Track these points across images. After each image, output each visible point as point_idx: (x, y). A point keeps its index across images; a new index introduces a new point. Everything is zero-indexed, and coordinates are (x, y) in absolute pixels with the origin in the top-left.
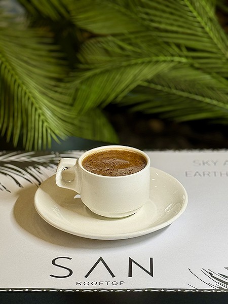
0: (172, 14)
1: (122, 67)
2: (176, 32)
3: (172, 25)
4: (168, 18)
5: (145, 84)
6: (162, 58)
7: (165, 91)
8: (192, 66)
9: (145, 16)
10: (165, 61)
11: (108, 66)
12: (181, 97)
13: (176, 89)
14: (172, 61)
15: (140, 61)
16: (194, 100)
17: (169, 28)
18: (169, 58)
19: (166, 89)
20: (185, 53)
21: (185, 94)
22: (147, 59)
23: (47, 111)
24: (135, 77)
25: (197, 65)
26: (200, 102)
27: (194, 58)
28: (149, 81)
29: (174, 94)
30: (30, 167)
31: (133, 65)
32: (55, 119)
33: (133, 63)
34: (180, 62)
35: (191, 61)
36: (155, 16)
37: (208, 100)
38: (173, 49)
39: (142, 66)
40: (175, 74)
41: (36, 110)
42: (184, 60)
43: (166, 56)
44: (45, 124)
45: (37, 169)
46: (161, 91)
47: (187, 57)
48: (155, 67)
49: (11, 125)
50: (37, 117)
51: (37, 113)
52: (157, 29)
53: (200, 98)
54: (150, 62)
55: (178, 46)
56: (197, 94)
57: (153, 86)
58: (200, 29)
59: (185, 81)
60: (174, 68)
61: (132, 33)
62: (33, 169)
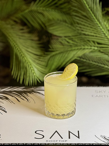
0: (91, 28)
1: (68, 51)
2: (93, 36)
3: (91, 32)
4: (89, 30)
5: (79, 59)
6: (86, 47)
7: (87, 62)
8: (99, 51)
9: (79, 28)
10: (87, 49)
11: (62, 50)
12: (95, 65)
13: (92, 61)
14: (91, 49)
15: (76, 48)
16: (100, 66)
17: (90, 34)
18: (89, 47)
19: (88, 61)
20: (97, 45)
21: (96, 64)
22: (80, 47)
23: (35, 69)
24: (74, 55)
25: (102, 51)
26: (103, 67)
27: (100, 47)
28: (80, 58)
29: (91, 64)
30: (23, 93)
31: (73, 50)
32: (39, 72)
33: (73, 49)
34: (94, 49)
35: (99, 49)
36: (84, 28)
37: (106, 67)
38: (92, 43)
39: (77, 50)
40: (92, 54)
41: (30, 68)
42: (96, 48)
43: (88, 46)
44: (34, 74)
45: (26, 94)
46: (85, 62)
47: (97, 47)
48: (83, 51)
49: (19, 74)
50: (31, 71)
51: (31, 69)
52: (85, 34)
53: (103, 66)
54: (81, 49)
55: (94, 42)
56: (101, 64)
57: (82, 60)
58: (103, 35)
59: (97, 58)
60: (92, 52)
61: (73, 36)
62: (24, 94)
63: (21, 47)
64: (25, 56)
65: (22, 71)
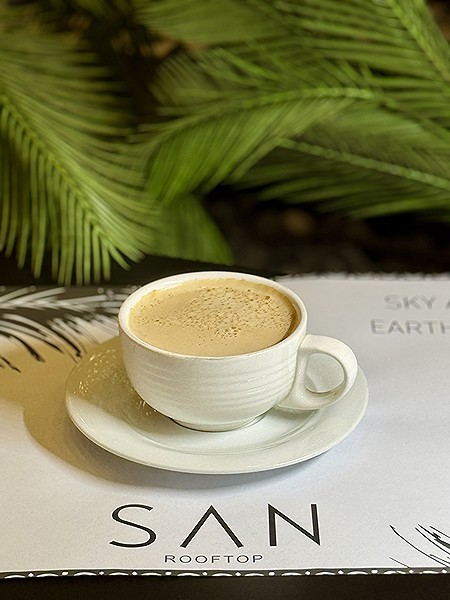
1: (241, 110)
2: (348, 39)
3: (337, 23)
4: (331, 10)
5: (289, 144)
6: (322, 91)
7: (328, 157)
8: (383, 107)
10: (327, 98)
11: (215, 110)
12: (361, 168)
13: (352, 153)
14: (343, 97)
15: (277, 97)
16: (386, 174)
18: (336, 91)
19: (332, 154)
20: (369, 79)
21: (369, 163)
22: (291, 94)
23: (99, 203)
24: (269, 128)
25: (392, 103)
27: (386, 90)
28: (298, 139)
29: (347, 164)
30: (58, 320)
31: (264, 106)
32: (115, 219)
33: (263, 103)
34: (358, 100)
35: (380, 96)
37: (414, 175)
38: (345, 73)
40: (348, 122)
41: (77, 201)
42: (366, 94)
43: (330, 86)
44: (97, 230)
45: (71, 324)
46: (320, 158)
47: (372, 88)
48: (308, 110)
49: (25, 232)
50: (79, 215)
51: (79, 208)
52: (310, 33)
53: (398, 170)
54: (297, 100)
55: (355, 66)
56: (392, 163)
57: (304, 147)
58: (398, 33)
59: (370, 136)
60: (347, 111)
61: (259, 41)
62: (63, 324)
63: (26, 103)
64: (49, 147)
65: (39, 215)
